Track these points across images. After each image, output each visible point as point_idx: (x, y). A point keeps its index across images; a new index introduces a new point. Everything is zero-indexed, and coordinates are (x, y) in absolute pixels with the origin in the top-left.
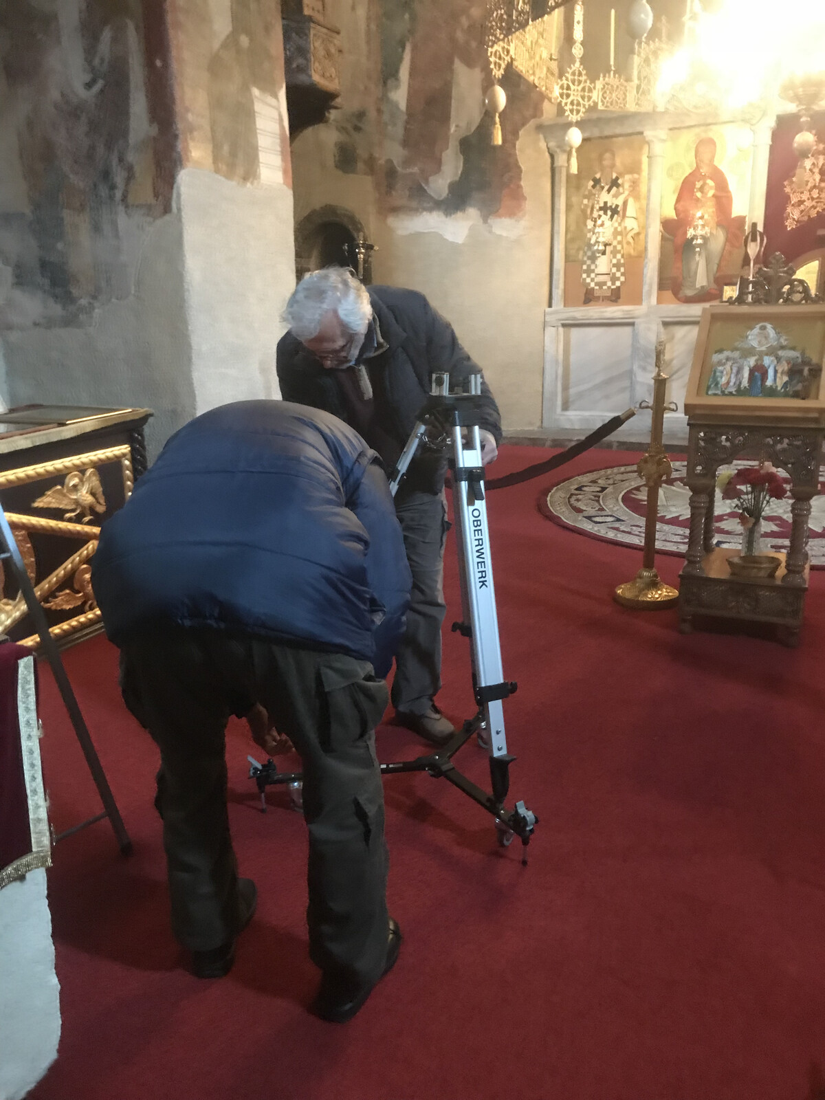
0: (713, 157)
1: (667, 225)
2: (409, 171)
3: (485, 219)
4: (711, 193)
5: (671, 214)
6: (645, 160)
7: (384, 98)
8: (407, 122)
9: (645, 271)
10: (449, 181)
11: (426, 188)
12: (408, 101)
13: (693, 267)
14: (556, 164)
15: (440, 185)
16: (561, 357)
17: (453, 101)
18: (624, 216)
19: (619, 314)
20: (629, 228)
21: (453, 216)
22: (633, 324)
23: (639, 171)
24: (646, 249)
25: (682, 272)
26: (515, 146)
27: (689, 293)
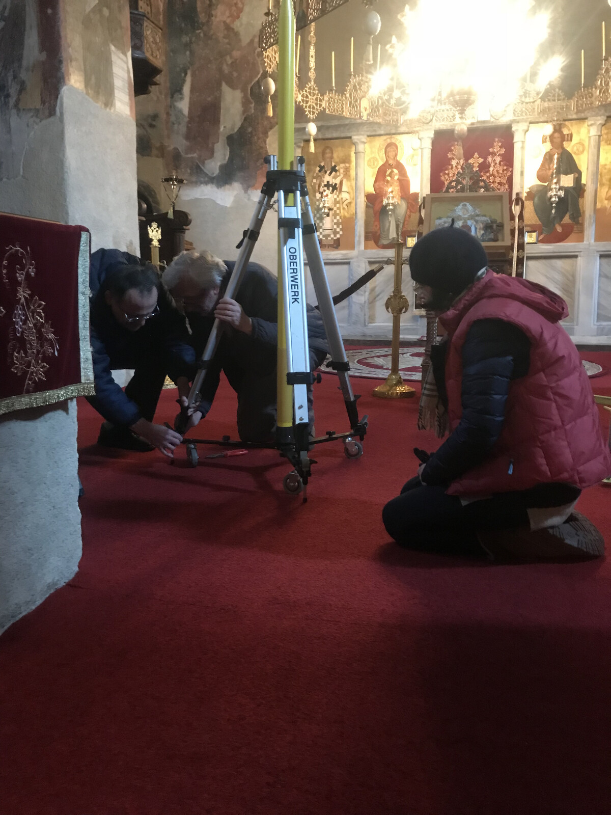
0: (396, 155)
1: (369, 197)
2: (189, 156)
3: (246, 190)
4: (396, 177)
5: (371, 190)
6: (353, 155)
7: (171, 106)
8: (189, 122)
9: (356, 228)
10: (219, 164)
11: (202, 168)
12: (190, 109)
13: (387, 225)
15: (214, 166)
17: (222, 111)
18: (341, 191)
19: (339, 256)
20: (344, 199)
21: (223, 188)
22: (348, 263)
23: (349, 161)
24: (356, 213)
25: (380, 228)
26: (265, 142)
27: (385, 242)
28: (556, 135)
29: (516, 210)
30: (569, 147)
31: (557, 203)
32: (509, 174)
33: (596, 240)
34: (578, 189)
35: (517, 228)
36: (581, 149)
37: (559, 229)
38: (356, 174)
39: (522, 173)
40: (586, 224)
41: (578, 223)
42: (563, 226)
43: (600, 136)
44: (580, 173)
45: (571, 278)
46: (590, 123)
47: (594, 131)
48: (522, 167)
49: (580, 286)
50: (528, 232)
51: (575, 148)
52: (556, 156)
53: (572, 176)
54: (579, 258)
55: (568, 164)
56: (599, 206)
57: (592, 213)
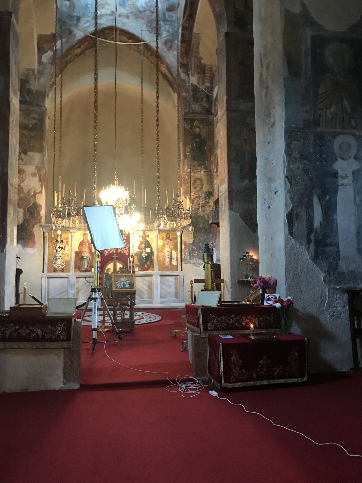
0: (87, 238)
1: (76, 252)
3: (23, 248)
4: (87, 246)
6: (70, 237)
9: (71, 264)
13: (84, 263)
14: (45, 235)
16: (47, 286)
18: (65, 250)
19: (64, 275)
20: (66, 253)
22: (68, 278)
23: (68, 239)
24: (71, 258)
25: (81, 264)
26: (33, 229)
27: (83, 270)
28: (144, 235)
29: (131, 259)
30: (148, 239)
31: (145, 258)
32: (128, 246)
33: (158, 271)
34: (152, 253)
35: (132, 266)
36: (152, 240)
37: (146, 266)
38: (71, 244)
39: (133, 247)
40: (155, 265)
41: (152, 264)
42: (147, 265)
43: (157, 237)
44: (152, 248)
45: (151, 283)
46: (154, 232)
47: (155, 235)
48: (133, 245)
49: (154, 286)
50: (136, 267)
51: (150, 240)
52: (144, 242)
53: (149, 248)
54: (153, 277)
55: (148, 245)
56: (158, 259)
57: (157, 262)
